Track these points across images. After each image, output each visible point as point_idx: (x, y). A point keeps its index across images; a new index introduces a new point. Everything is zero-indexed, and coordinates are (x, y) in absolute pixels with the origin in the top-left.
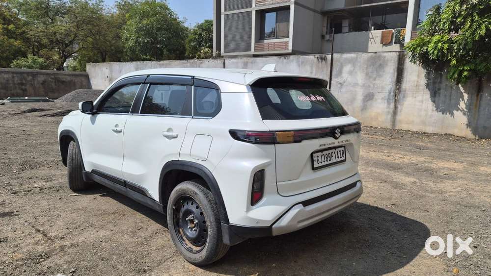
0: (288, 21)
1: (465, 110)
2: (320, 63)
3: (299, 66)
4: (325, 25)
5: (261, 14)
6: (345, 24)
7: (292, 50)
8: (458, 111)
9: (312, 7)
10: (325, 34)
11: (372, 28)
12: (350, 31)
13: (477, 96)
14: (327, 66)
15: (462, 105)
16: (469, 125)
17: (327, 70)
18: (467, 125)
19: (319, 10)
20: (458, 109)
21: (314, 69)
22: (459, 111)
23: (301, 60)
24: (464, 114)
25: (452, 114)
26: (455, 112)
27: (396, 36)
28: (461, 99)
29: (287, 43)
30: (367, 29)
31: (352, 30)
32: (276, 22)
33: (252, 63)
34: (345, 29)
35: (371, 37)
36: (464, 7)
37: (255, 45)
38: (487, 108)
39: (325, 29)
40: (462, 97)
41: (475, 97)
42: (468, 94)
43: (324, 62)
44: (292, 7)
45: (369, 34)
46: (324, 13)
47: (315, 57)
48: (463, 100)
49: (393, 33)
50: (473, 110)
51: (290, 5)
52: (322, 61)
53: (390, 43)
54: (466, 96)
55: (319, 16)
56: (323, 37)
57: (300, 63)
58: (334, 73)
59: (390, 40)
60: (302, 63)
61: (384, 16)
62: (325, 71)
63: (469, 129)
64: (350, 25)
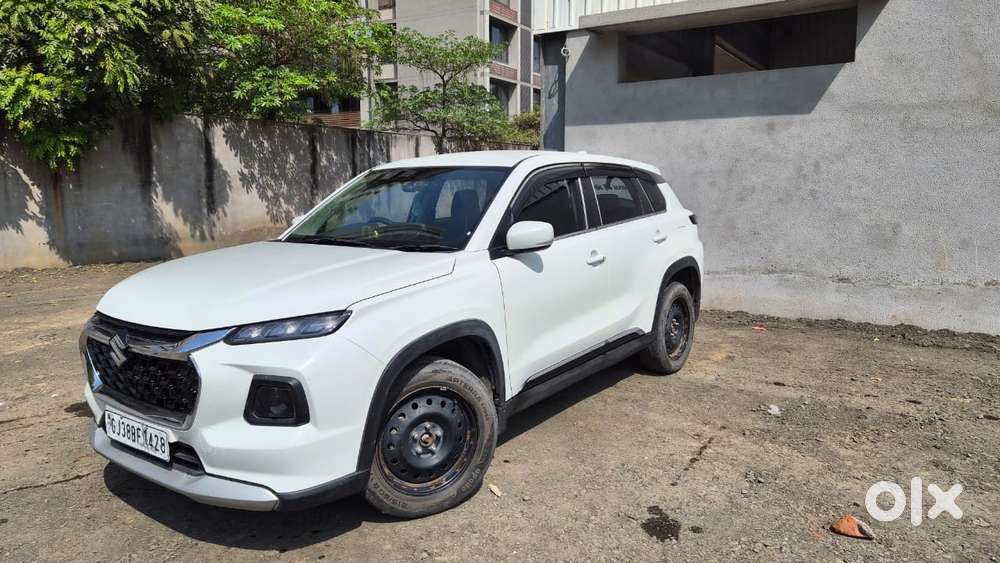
1: (39, 216)
8: (27, 220)
13: (55, 188)
15: (33, 208)
16: (52, 244)
18: (48, 243)
20: (27, 217)
22: (30, 221)
24: (39, 224)
25: (18, 228)
26: (22, 223)
28: (28, 198)
38: (75, 211)
40: (30, 193)
41: (51, 193)
42: (38, 186)
48: (32, 198)
50: (53, 217)
54: (36, 191)
63: (54, 251)
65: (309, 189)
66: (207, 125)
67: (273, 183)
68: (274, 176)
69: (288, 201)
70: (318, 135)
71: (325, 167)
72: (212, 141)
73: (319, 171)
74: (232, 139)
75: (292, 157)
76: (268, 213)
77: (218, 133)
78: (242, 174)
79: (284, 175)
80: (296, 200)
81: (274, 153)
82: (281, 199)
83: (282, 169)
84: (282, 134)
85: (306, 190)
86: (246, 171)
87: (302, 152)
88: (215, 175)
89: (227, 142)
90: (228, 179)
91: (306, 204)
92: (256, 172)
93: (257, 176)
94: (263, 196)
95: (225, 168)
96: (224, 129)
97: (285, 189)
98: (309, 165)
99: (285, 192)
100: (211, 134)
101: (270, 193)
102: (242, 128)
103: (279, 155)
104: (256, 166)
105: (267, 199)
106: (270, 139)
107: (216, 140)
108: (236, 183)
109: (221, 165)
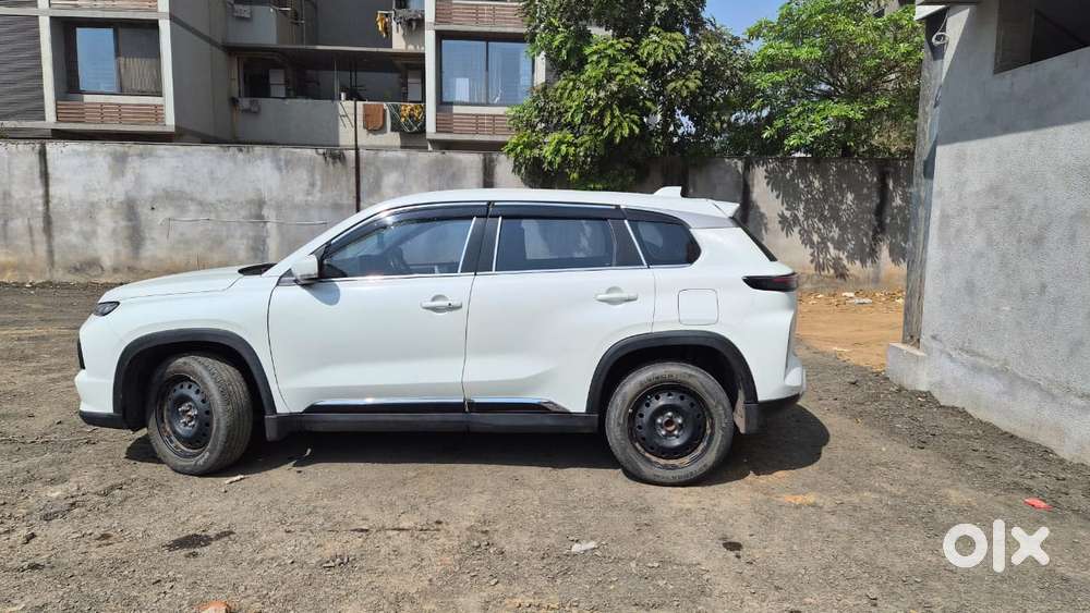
0: (157, 55)
2: (331, 165)
3: (279, 169)
4: (235, 74)
5: (66, 28)
6: (277, 79)
7: (176, 127)
9: (207, 33)
10: (236, 96)
11: (343, 95)
12: (288, 96)
14: (347, 174)
17: (348, 181)
19: (220, 42)
21: (318, 177)
23: (282, 157)
27: (393, 117)
29: (158, 109)
30: (332, 97)
31: (292, 93)
32: (118, 53)
33: (141, 155)
34: (278, 89)
35: (341, 112)
36: (602, 94)
37: (57, 105)
39: (235, 84)
43: (339, 164)
44: (165, 27)
45: (336, 107)
46: (232, 50)
47: (317, 152)
49: (385, 111)
51: (157, 21)
52: (334, 163)
53: (382, 130)
55: (220, 55)
56: (234, 102)
57: (282, 163)
58: (364, 187)
59: (381, 123)
60: (287, 162)
61: (353, 74)
62: (343, 183)
64: (287, 82)
65: (871, 233)
66: (747, 167)
67: (821, 226)
68: (823, 219)
69: (839, 245)
70: (892, 170)
71: (900, 208)
72: (750, 183)
73: (888, 211)
74: (774, 181)
75: (850, 197)
76: (812, 262)
77: (759, 175)
78: (782, 216)
79: (836, 218)
80: (851, 245)
81: (826, 194)
82: (829, 244)
83: (835, 211)
84: (840, 171)
85: (866, 235)
86: (788, 214)
87: (865, 191)
88: (750, 217)
89: (768, 184)
90: (765, 221)
91: (863, 250)
92: (800, 215)
93: (802, 219)
94: (807, 241)
95: (763, 210)
96: (766, 171)
97: (835, 233)
98: (874, 205)
99: (836, 237)
100: (750, 177)
101: (815, 238)
102: (788, 168)
103: (832, 194)
104: (802, 207)
105: (812, 244)
106: (824, 177)
107: (755, 182)
108: (774, 224)
109: (758, 207)
